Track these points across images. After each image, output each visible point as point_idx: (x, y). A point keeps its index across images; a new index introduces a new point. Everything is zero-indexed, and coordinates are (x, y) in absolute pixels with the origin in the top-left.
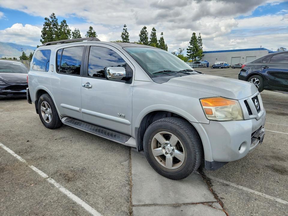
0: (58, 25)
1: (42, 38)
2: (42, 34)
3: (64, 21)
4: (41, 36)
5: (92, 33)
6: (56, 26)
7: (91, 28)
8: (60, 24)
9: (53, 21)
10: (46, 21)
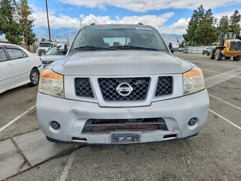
0: (204, 15)
1: (188, 28)
2: (189, 24)
3: (210, 10)
4: (188, 27)
5: (236, 17)
6: (202, 16)
7: (236, 12)
8: (205, 13)
9: (200, 11)
10: (194, 13)
